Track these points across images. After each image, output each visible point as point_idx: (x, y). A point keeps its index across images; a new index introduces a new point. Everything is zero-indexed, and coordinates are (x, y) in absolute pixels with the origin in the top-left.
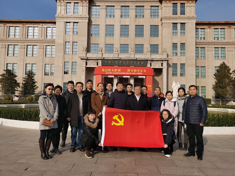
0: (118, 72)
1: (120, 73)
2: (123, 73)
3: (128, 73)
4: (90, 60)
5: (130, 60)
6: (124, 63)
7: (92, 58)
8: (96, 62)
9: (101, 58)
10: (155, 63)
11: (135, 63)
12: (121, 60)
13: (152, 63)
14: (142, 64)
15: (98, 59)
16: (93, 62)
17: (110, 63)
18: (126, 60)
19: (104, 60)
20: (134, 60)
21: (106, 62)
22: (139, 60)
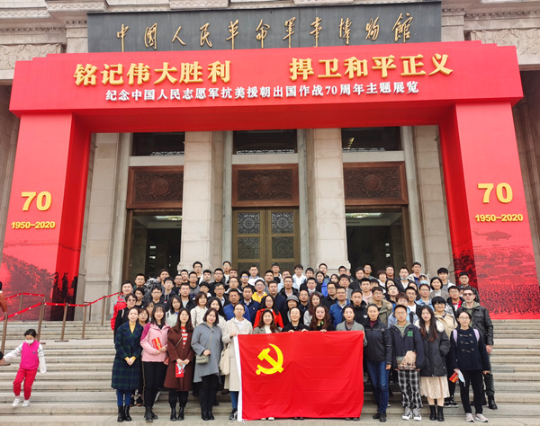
0: (206, 82)
1: (226, 92)
2: (253, 92)
3: (292, 91)
4: (8, 30)
5: (309, 12)
6: (259, 36)
7: (19, 12)
8: (52, 44)
9: (86, 8)
10: (495, 33)
11: (347, 32)
12: (239, 14)
13: (478, 33)
14: (398, 34)
15: (68, 23)
16: (34, 47)
17: (151, 38)
18: (277, 14)
19: (108, 18)
20: (336, 12)
21: (121, 35)
22: (379, 9)
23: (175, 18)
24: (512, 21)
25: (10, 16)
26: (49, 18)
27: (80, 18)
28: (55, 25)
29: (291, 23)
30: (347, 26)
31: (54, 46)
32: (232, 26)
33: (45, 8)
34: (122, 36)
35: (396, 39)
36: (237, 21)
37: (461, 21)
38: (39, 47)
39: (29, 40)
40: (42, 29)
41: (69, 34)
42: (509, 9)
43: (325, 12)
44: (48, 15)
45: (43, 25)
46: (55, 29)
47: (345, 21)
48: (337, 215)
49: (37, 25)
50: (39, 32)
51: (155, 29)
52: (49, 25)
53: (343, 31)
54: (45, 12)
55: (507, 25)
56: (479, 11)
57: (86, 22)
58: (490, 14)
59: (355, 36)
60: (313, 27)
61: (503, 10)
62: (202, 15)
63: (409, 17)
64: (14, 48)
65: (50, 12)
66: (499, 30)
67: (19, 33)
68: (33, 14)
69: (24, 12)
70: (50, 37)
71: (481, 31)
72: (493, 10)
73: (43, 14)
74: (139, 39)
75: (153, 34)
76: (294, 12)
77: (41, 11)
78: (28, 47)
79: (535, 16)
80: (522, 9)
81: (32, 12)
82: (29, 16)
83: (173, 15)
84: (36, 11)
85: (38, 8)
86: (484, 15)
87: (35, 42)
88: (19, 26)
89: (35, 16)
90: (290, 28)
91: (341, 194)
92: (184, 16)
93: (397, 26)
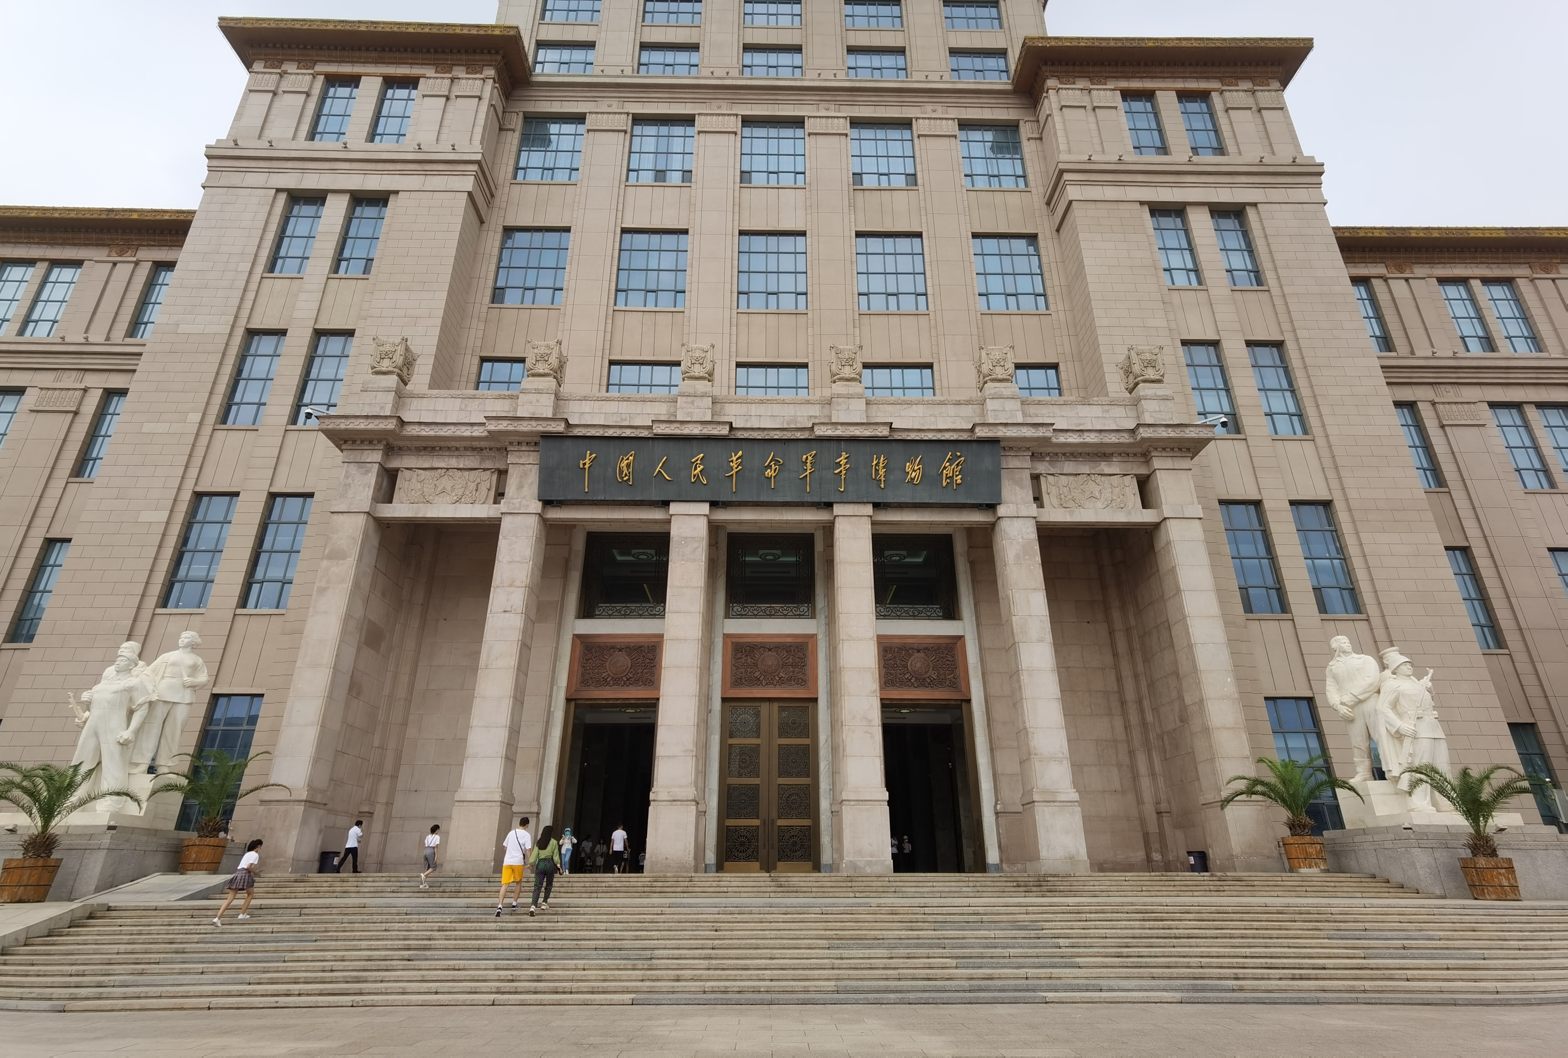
4: (425, 448)
5: (834, 446)
6: (769, 473)
7: (445, 428)
8: (485, 470)
9: (540, 428)
10: (1071, 478)
11: (882, 472)
12: (744, 444)
13: (1050, 478)
14: (947, 478)
15: (511, 443)
16: (460, 473)
17: (625, 471)
18: (792, 447)
19: (568, 443)
20: (868, 448)
21: (585, 464)
22: (922, 446)
23: (659, 447)
24: (1092, 464)
25: (432, 433)
26: (487, 437)
27: (529, 439)
28: (492, 444)
29: (810, 458)
30: (881, 465)
31: (488, 472)
32: (734, 458)
33: (483, 424)
34: (587, 466)
35: (944, 484)
36: (740, 453)
37: (1027, 463)
38: (466, 473)
39: (453, 462)
40: (474, 449)
41: (511, 459)
42: (1087, 450)
43: (853, 446)
44: (485, 434)
45: (475, 444)
46: (491, 449)
47: (878, 458)
48: (870, 721)
49: (467, 444)
50: (468, 453)
51: (631, 458)
52: (483, 444)
53: (877, 471)
54: (481, 429)
55: (1085, 469)
56: (1049, 450)
57: (536, 444)
58: (1064, 454)
59: (892, 477)
60: (839, 465)
61: (1080, 450)
62: (695, 443)
63: (960, 457)
64: (433, 473)
65: (489, 432)
66: (1076, 475)
67: (441, 453)
68: (466, 432)
69: (452, 428)
70: (483, 460)
71: (1053, 475)
72: (1067, 450)
73: (478, 432)
74: (610, 470)
75: (628, 466)
76: (814, 444)
77: (476, 428)
78: (451, 472)
79: (1119, 459)
80: (1103, 450)
81: (463, 428)
82: (458, 433)
83: (656, 443)
84: (469, 428)
85: (472, 424)
86: (1057, 454)
87: (461, 466)
88: (442, 444)
89: (467, 434)
90: (808, 464)
91: (875, 691)
92: (671, 444)
93: (945, 468)
